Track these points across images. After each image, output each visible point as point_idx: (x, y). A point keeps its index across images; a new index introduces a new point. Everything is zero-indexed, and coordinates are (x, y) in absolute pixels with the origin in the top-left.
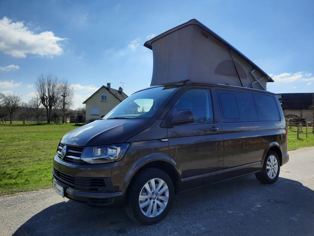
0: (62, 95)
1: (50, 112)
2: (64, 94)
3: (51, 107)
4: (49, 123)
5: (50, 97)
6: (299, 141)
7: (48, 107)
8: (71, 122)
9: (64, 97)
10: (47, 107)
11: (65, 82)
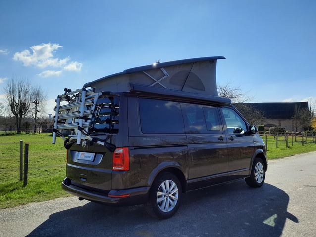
0: (34, 103)
1: (20, 121)
2: (36, 101)
3: (21, 116)
4: (19, 132)
5: (21, 104)
6: (288, 149)
7: (19, 116)
8: (43, 131)
9: (36, 104)
10: (16, 115)
11: (38, 87)
